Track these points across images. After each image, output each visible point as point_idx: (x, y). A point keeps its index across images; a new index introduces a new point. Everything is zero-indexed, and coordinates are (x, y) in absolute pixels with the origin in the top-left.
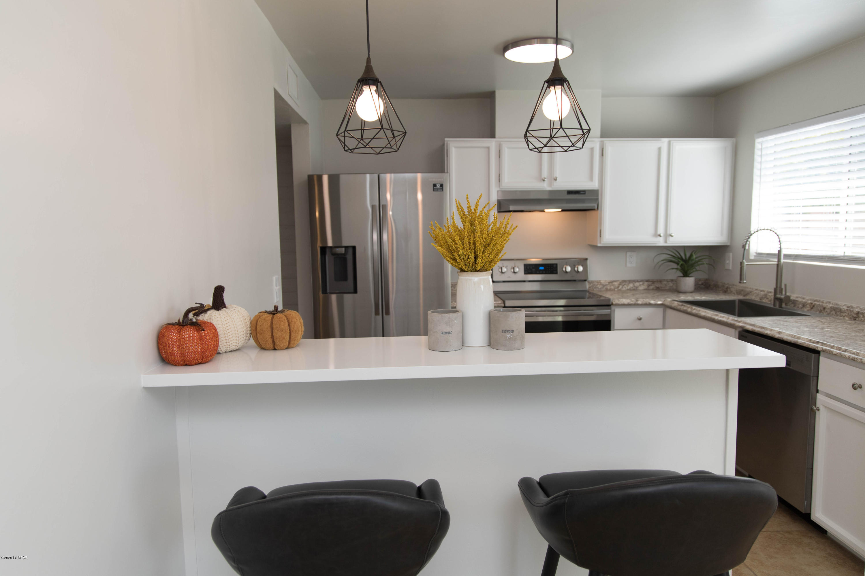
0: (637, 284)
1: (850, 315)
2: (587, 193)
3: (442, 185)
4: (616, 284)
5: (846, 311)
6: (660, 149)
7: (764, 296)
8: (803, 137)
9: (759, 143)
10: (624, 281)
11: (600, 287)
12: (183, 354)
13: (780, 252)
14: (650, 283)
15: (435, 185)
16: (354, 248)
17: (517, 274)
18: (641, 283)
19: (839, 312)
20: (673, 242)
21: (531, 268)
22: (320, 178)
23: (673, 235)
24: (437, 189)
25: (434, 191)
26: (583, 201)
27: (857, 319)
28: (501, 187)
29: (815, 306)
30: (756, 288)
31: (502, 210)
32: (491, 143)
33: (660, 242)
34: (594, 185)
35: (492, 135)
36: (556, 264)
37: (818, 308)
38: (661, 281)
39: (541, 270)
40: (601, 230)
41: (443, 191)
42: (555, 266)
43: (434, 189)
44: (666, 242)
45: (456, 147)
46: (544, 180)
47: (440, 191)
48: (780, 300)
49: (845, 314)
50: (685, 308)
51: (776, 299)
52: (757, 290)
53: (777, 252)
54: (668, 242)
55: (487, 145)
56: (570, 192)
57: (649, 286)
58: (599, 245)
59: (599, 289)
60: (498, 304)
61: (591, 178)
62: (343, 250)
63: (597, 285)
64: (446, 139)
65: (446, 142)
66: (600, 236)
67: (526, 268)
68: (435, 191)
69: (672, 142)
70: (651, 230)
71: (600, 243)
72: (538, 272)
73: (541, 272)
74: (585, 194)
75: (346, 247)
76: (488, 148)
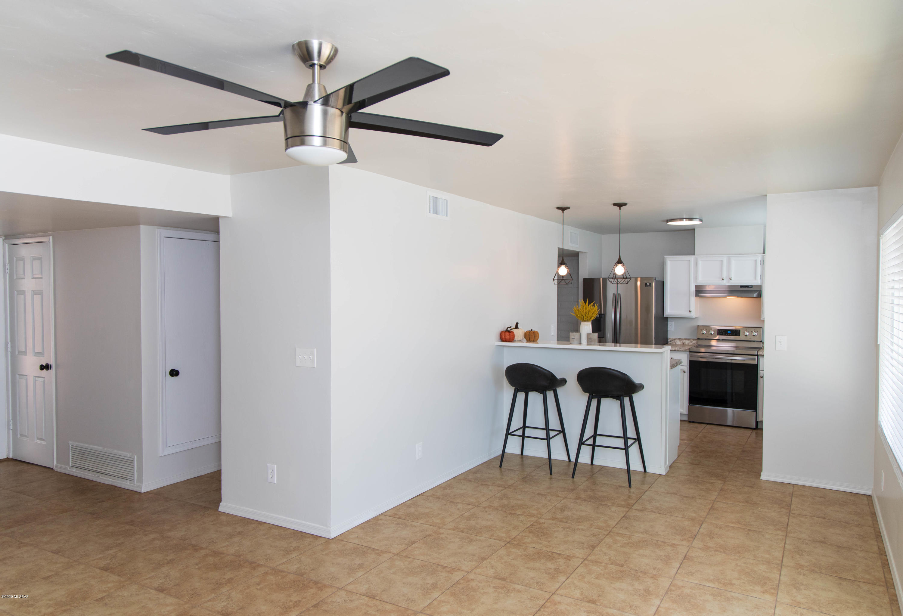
2: (753, 287)
3: (650, 284)
12: (505, 338)
15: (646, 284)
17: (712, 335)
21: (722, 332)
22: (600, 279)
24: (648, 286)
26: (752, 292)
28: (697, 283)
31: (698, 296)
32: (692, 258)
34: (758, 282)
35: (692, 254)
39: (729, 333)
42: (738, 331)
43: (646, 286)
45: (670, 261)
46: (723, 280)
55: (689, 259)
56: (742, 286)
61: (755, 278)
64: (665, 256)
65: (665, 258)
67: (719, 332)
68: (646, 287)
71: (762, 318)
72: (726, 334)
73: (729, 335)
74: (752, 287)
76: (690, 261)
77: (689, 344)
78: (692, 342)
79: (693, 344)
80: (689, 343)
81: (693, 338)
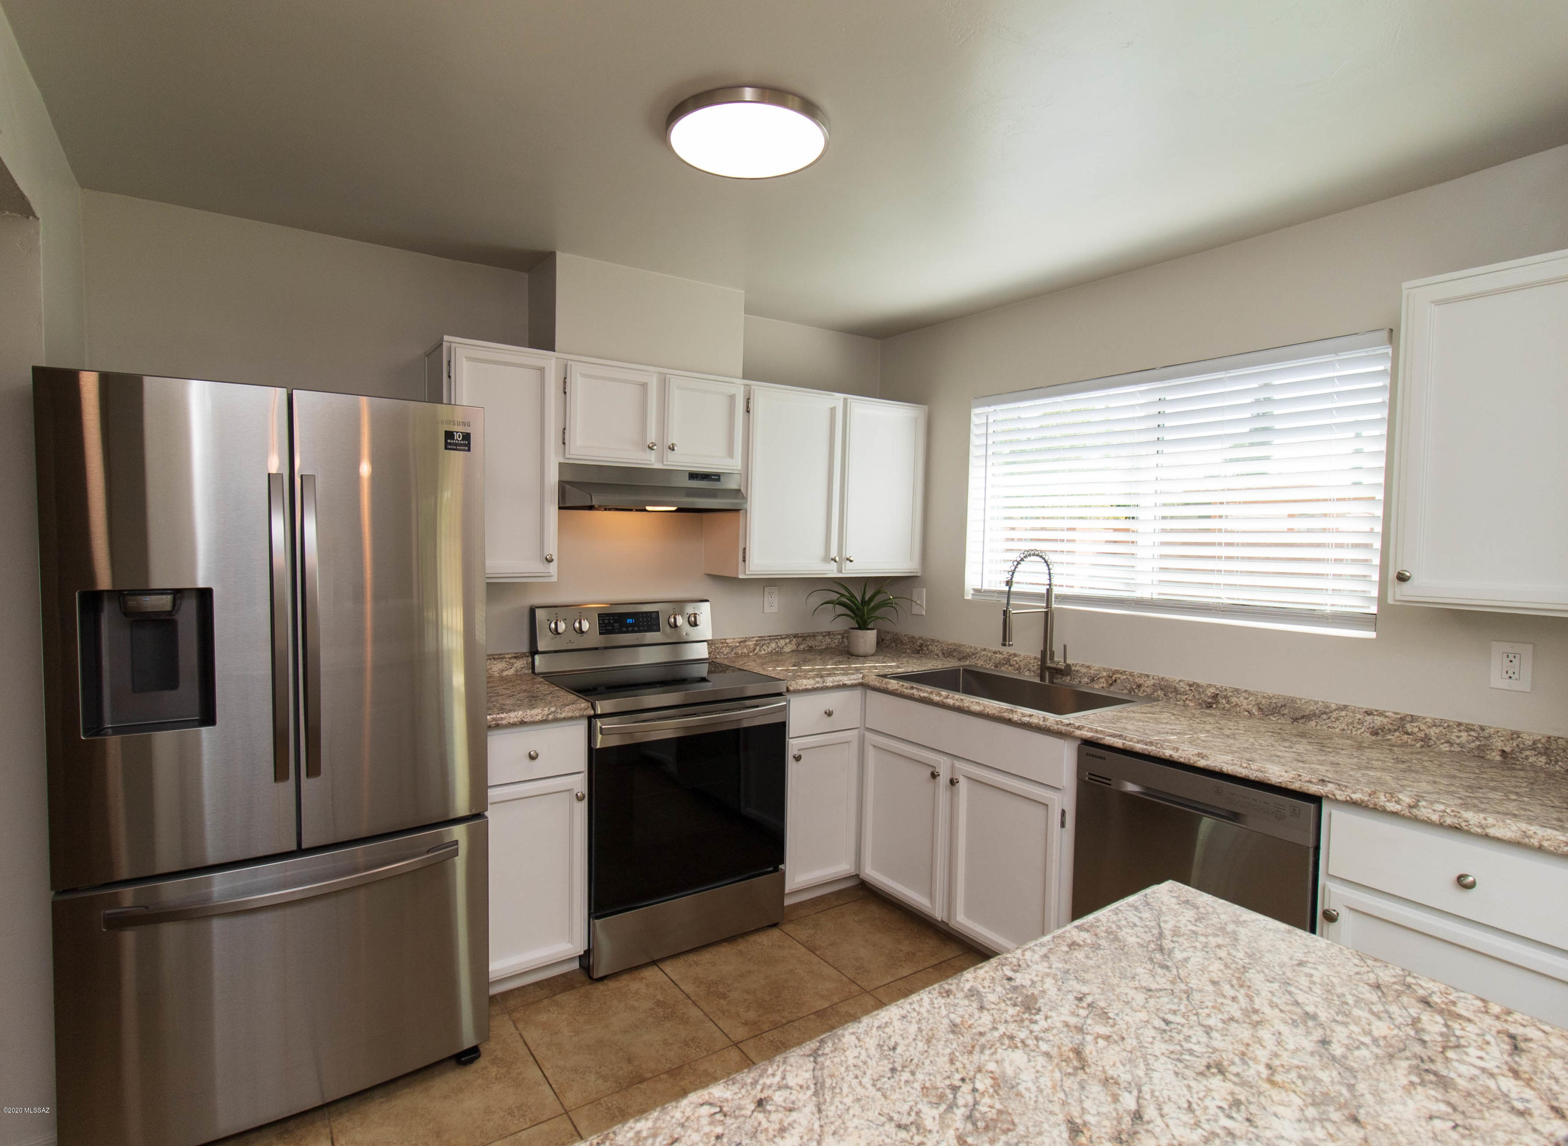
0: (782, 642)
1: (1199, 699)
2: (720, 478)
3: (467, 437)
4: (751, 644)
5: (1189, 692)
6: (833, 410)
7: (1003, 661)
8: (1068, 408)
9: (976, 415)
10: (762, 638)
11: (726, 651)
13: (1049, 591)
14: (800, 639)
16: (205, 595)
17: (585, 635)
18: (787, 641)
19: (1174, 694)
20: (850, 571)
21: (611, 621)
23: (852, 559)
24: (456, 445)
25: (446, 448)
26: (713, 494)
27: (1214, 706)
28: (567, 456)
29: (1119, 681)
30: (983, 647)
31: (568, 505)
32: (546, 360)
33: (831, 571)
34: (731, 464)
35: (549, 345)
36: (657, 612)
37: (1126, 684)
38: (814, 636)
39: (632, 625)
40: (745, 549)
41: (469, 450)
42: (654, 614)
43: (446, 444)
44: (840, 571)
45: (471, 359)
46: (651, 448)
47: (464, 450)
48: (1056, 672)
49: (1187, 696)
50: (925, 695)
51: (1043, 668)
52: (985, 650)
53: (1045, 592)
54: (843, 571)
55: (539, 363)
56: (692, 475)
57: (798, 645)
58: (741, 576)
59: (725, 655)
60: (580, 710)
61: (731, 454)
62: (164, 603)
63: (722, 647)
64: (443, 337)
65: (445, 345)
66: (744, 561)
67: (601, 622)
68: (450, 449)
69: (849, 401)
70: (821, 551)
71: (744, 573)
72: (624, 629)
73: (630, 629)
75: (178, 594)
76: (542, 370)
77: (505, 674)
78: (513, 664)
79: (517, 671)
80: (503, 671)
81: (515, 651)
